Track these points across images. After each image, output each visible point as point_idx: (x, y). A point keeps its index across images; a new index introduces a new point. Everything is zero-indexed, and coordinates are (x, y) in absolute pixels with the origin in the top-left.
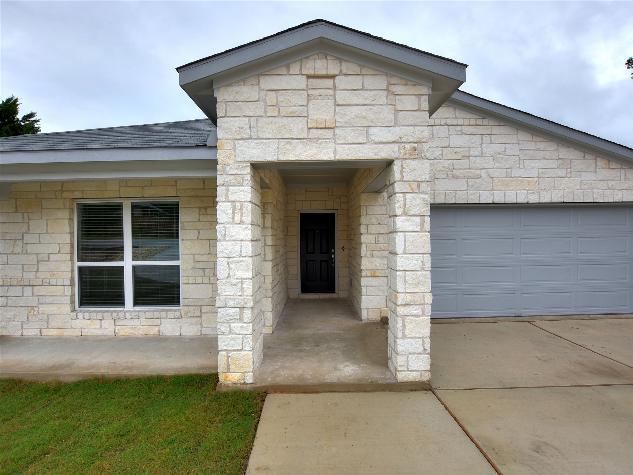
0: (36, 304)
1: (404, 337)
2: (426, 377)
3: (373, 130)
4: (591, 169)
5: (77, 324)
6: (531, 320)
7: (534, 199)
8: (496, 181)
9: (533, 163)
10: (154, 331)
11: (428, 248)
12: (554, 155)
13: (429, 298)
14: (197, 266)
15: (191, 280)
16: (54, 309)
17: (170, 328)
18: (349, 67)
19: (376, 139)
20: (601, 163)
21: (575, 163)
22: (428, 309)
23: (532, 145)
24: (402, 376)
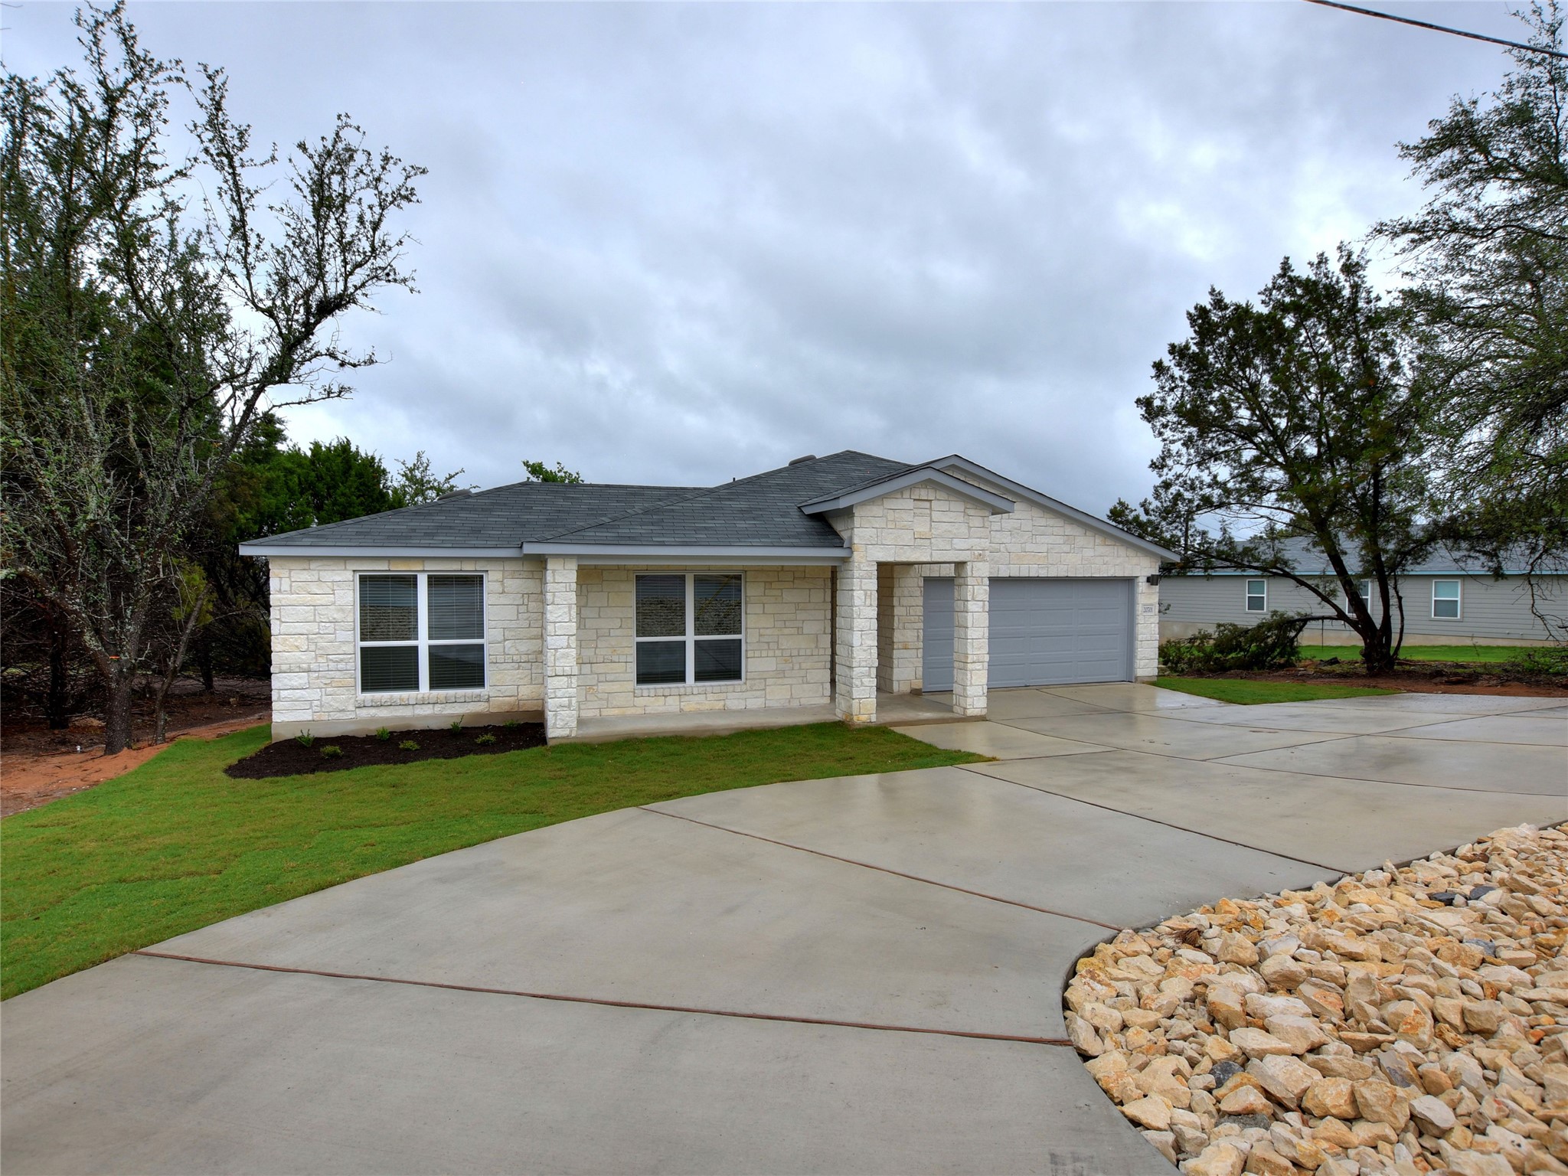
0: (595, 682)
1: (971, 685)
2: (984, 712)
3: (955, 541)
4: (1091, 546)
5: (640, 701)
6: (1039, 688)
7: (1043, 573)
8: (1012, 555)
9: (1043, 539)
10: (719, 705)
11: (987, 623)
12: (1060, 531)
13: (987, 658)
14: (762, 639)
15: (757, 654)
16: (615, 687)
17: (736, 702)
18: (941, 495)
19: (958, 547)
20: (1099, 540)
21: (1078, 539)
22: (986, 665)
23: (1043, 522)
24: (970, 712)
